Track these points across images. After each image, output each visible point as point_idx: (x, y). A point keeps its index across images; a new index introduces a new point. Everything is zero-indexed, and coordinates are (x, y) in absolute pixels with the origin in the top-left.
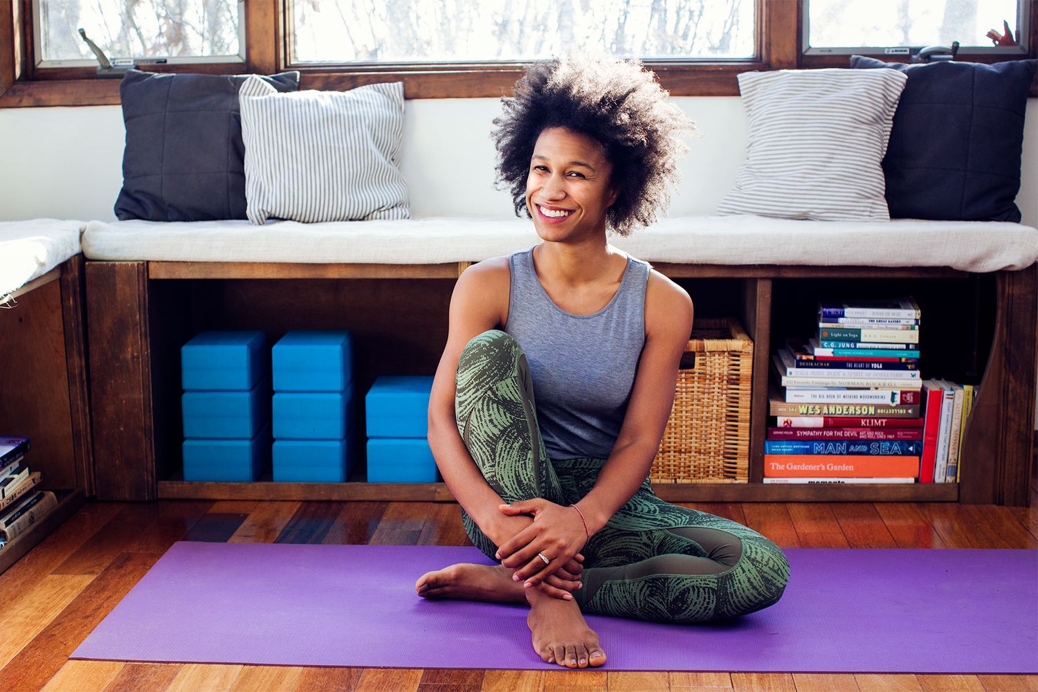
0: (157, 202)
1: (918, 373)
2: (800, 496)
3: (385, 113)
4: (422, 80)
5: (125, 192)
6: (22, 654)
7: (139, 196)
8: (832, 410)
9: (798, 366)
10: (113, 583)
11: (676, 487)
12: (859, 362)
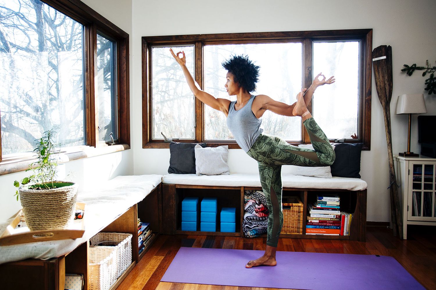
0: (177, 170)
1: (339, 211)
2: (314, 238)
3: (225, 152)
4: (232, 145)
5: (170, 167)
6: (150, 279)
7: (173, 168)
8: (321, 219)
9: (313, 209)
10: (168, 259)
11: (287, 235)
12: (326, 209)
